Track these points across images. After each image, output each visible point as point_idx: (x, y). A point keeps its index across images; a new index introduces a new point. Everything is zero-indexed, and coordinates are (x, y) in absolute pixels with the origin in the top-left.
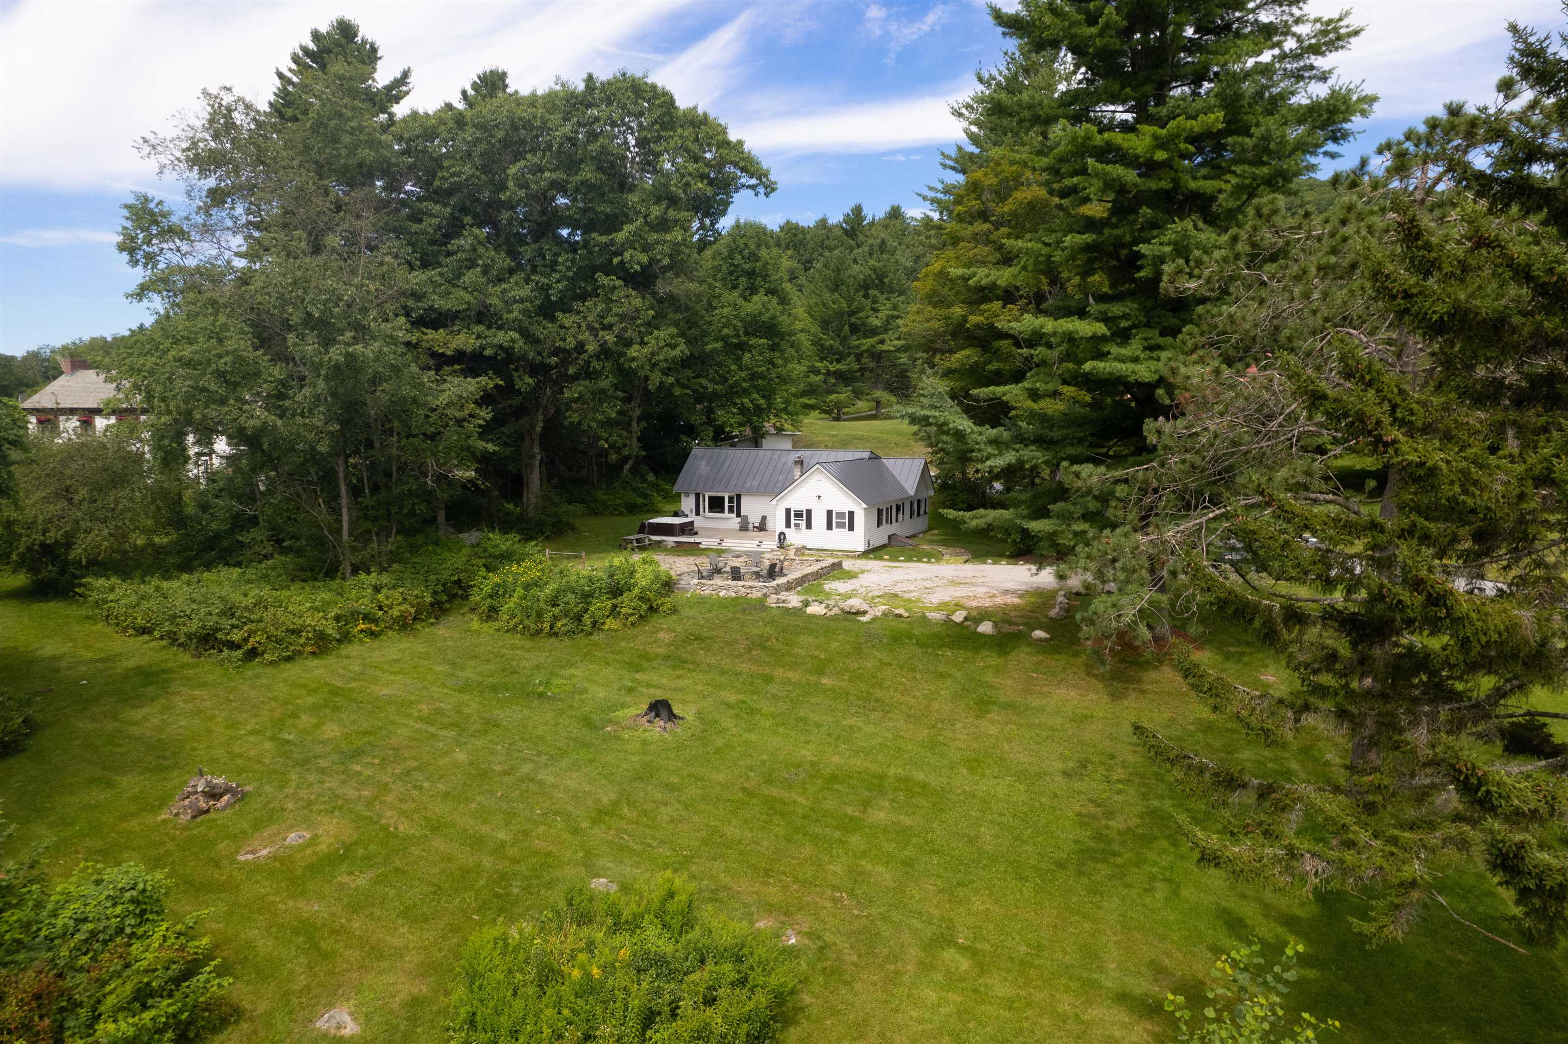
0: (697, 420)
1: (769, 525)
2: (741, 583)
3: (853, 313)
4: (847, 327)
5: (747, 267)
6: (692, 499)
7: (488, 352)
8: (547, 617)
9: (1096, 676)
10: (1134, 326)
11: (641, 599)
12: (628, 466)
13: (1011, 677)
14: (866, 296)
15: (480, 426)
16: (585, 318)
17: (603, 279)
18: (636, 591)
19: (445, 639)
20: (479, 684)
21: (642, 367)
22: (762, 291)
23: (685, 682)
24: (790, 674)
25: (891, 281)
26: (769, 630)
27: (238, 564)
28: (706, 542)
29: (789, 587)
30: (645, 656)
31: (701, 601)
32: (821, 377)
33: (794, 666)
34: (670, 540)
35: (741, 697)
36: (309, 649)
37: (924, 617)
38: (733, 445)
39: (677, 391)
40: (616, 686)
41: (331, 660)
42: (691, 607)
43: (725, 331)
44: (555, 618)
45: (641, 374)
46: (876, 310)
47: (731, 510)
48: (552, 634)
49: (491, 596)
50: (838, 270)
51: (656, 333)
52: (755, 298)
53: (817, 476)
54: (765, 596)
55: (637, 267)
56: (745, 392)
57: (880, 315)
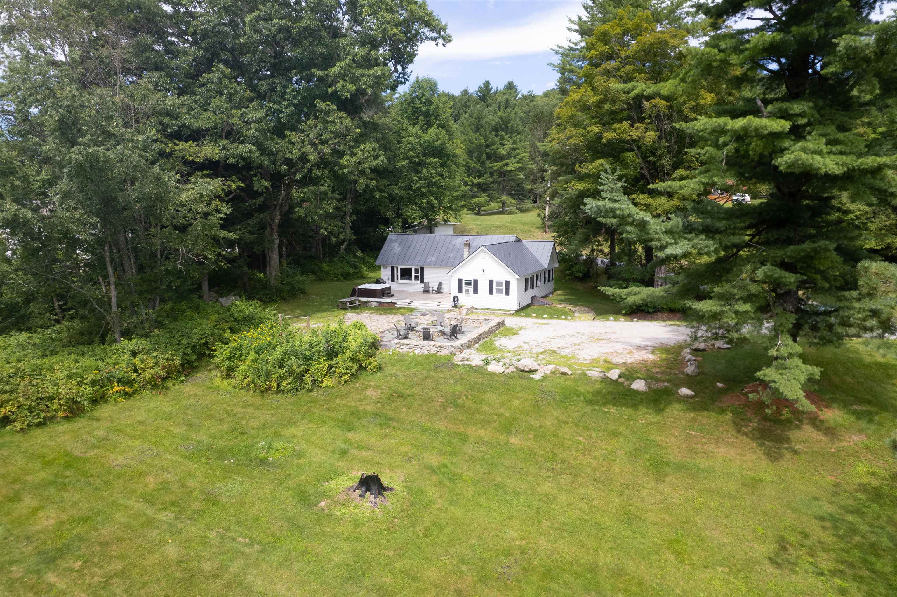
0: (390, 214)
1: (445, 288)
2: (432, 343)
3: (488, 146)
4: (484, 155)
5: (424, 109)
6: (389, 270)
7: (231, 161)
8: (274, 377)
9: (746, 434)
10: (809, 124)
11: (352, 360)
12: (343, 247)
13: (673, 435)
14: (496, 136)
15: (222, 219)
16: (308, 135)
17: (321, 105)
18: (348, 354)
19: (189, 397)
20: (209, 448)
21: (351, 173)
22: (435, 126)
23: (391, 442)
24: (482, 433)
25: (512, 126)
26: (459, 388)
27: (29, 330)
28: (400, 302)
29: (469, 345)
30: (356, 414)
31: (401, 358)
32: (468, 187)
33: (484, 423)
34: (374, 301)
35: (443, 459)
36: (61, 414)
37: (585, 375)
38: (415, 232)
39: (377, 195)
40: (330, 449)
41: (81, 423)
42: (393, 365)
43: (411, 153)
44: (281, 378)
45: (351, 178)
46: (503, 145)
47: (416, 278)
48: (279, 391)
49: (229, 359)
50: (479, 118)
51: (362, 146)
52: (430, 130)
53: (481, 255)
54: (452, 354)
55: (347, 95)
56: (424, 195)
57: (506, 147)
